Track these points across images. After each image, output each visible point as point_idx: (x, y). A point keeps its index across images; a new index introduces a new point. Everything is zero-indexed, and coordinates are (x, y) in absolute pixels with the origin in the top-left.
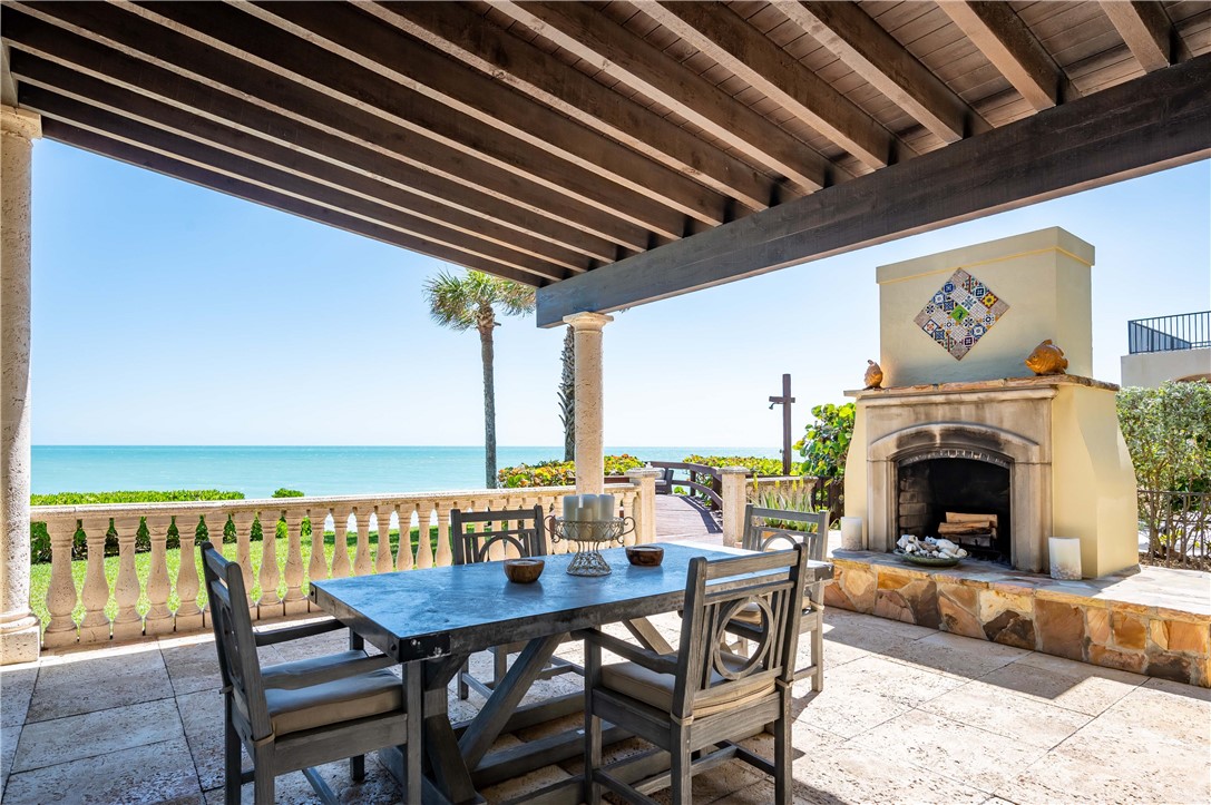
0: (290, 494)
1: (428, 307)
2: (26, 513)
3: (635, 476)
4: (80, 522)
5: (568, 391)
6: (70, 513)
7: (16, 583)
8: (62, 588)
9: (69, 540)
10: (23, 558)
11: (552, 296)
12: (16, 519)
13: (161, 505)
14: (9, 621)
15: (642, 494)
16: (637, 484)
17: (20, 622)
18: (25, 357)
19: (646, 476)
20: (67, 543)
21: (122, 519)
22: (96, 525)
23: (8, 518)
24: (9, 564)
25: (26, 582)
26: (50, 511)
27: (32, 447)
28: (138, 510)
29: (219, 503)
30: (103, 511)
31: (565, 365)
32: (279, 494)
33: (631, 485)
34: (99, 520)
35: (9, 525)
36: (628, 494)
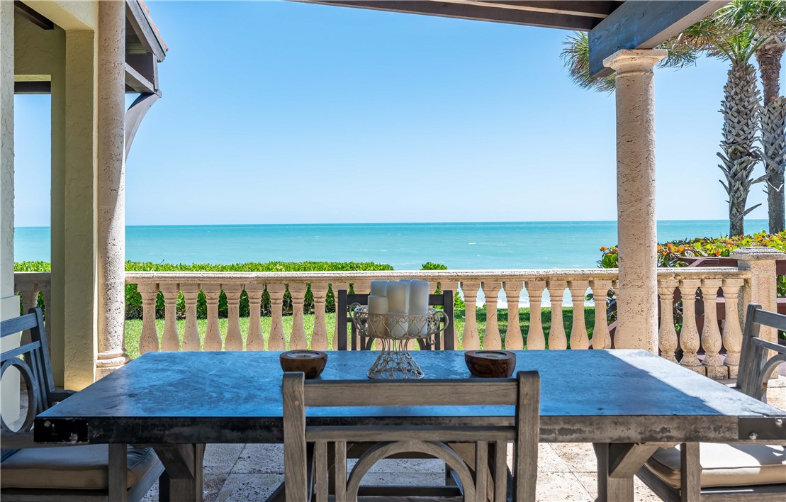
0: (436, 267)
1: (567, 71)
2: (121, 276)
3: (743, 257)
4: (158, 285)
5: (730, 150)
6: (150, 278)
7: (112, 330)
8: (149, 336)
9: (152, 299)
10: (117, 311)
11: (600, 37)
12: (112, 281)
13: (211, 274)
14: (107, 358)
15: (753, 282)
16: (745, 268)
17: (113, 360)
18: (118, 157)
19: (758, 258)
20: (151, 302)
21: (185, 284)
22: (168, 289)
23: (107, 280)
24: (107, 315)
25: (120, 330)
26: (138, 276)
27: (126, 227)
28: (194, 277)
29: (254, 274)
30: (171, 277)
31: (726, 118)
32: (426, 267)
33: (734, 270)
34: (170, 284)
35: (107, 285)
36: (729, 281)
